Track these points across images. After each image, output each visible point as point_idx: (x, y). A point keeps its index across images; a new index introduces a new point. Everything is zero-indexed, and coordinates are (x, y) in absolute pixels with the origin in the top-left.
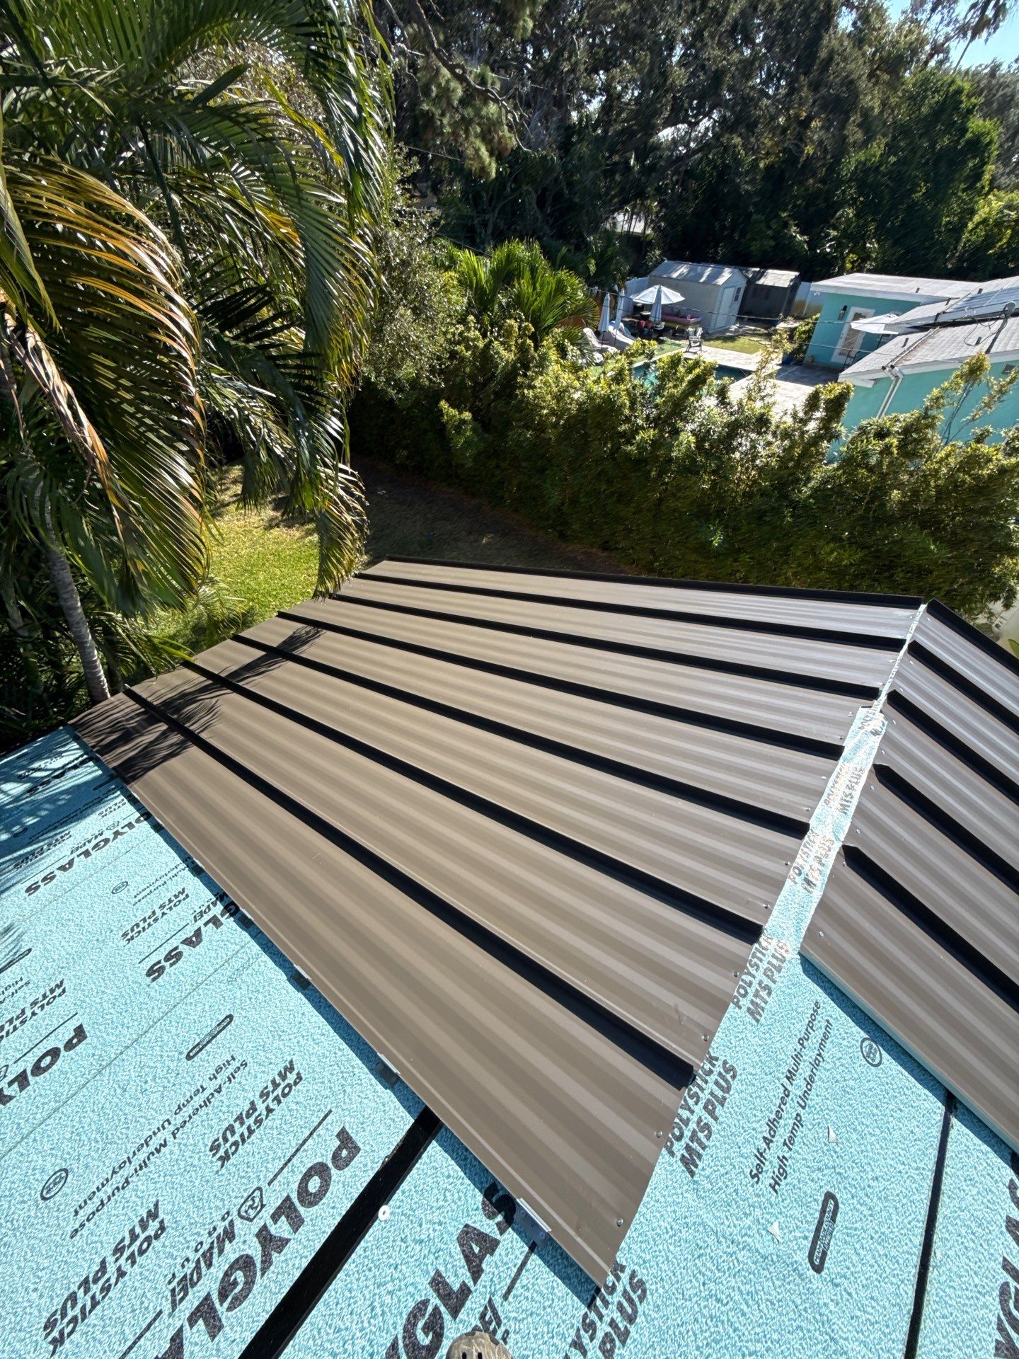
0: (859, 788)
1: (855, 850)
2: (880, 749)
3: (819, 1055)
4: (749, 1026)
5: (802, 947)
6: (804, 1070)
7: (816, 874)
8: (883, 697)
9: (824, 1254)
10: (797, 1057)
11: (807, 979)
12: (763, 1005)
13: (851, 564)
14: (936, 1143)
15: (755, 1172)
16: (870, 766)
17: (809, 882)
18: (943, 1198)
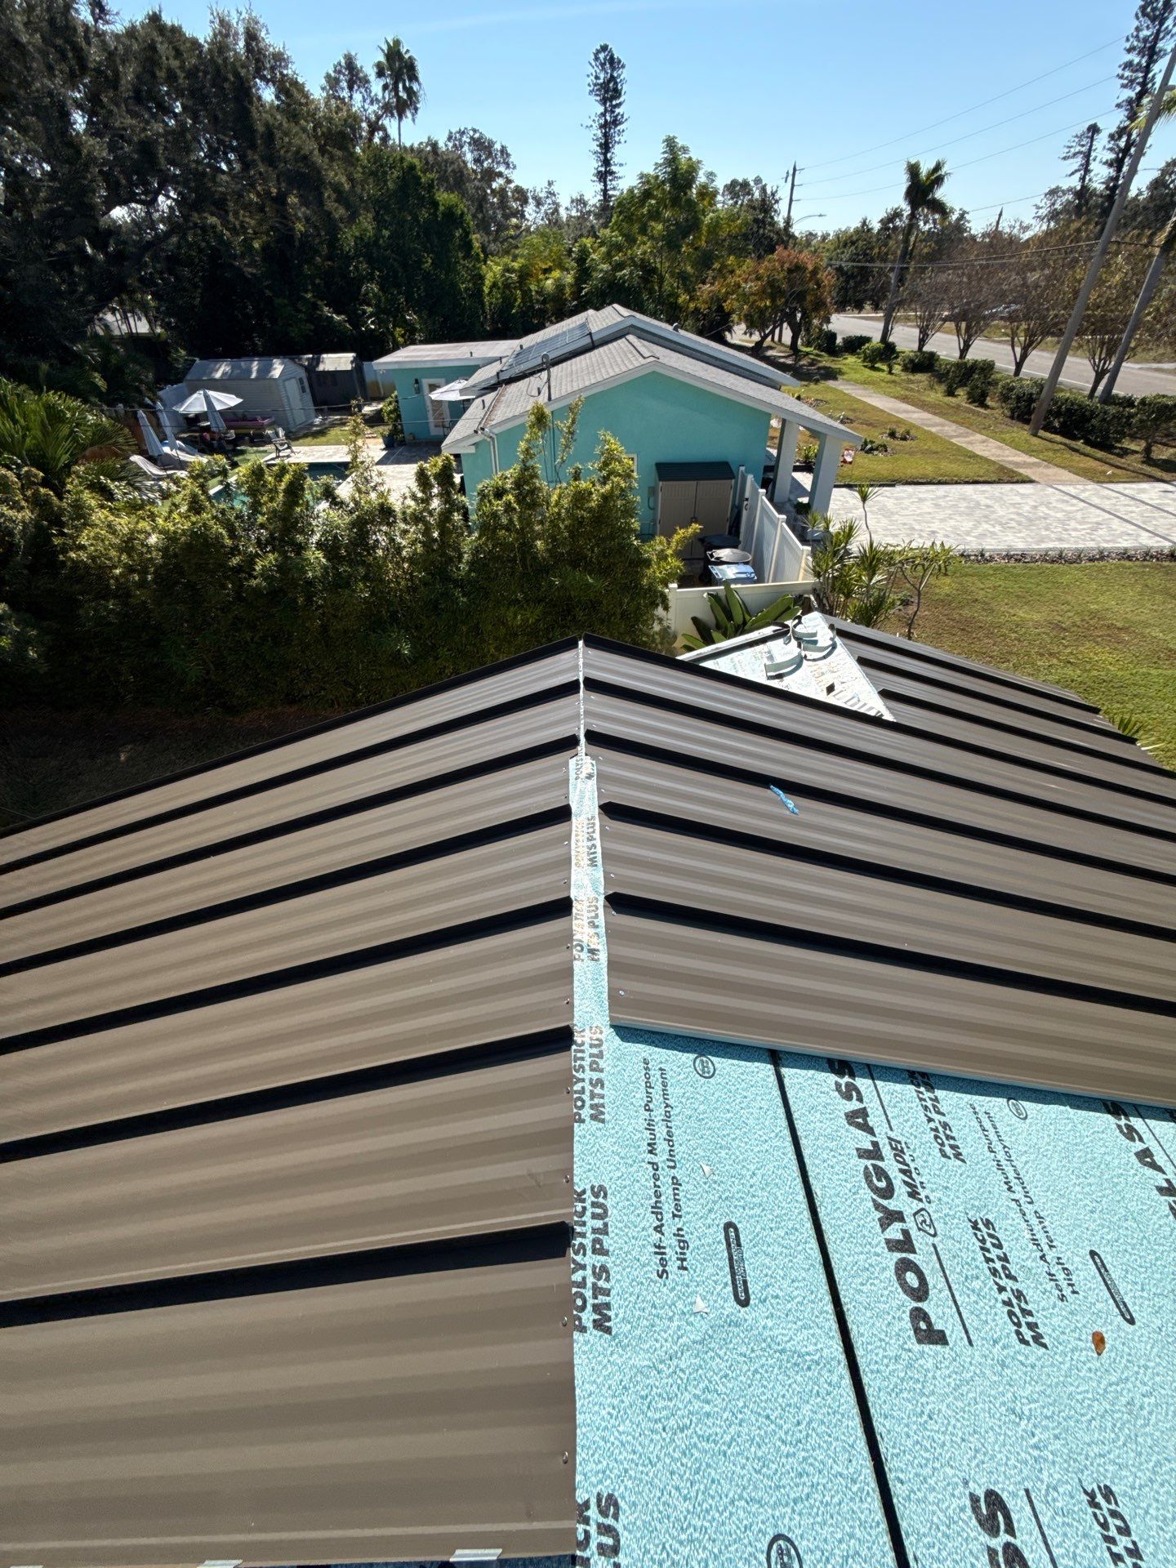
0: (597, 835)
1: (615, 894)
2: (599, 789)
3: (667, 1106)
4: (598, 1134)
5: (612, 1019)
6: (661, 1131)
7: (595, 940)
8: (583, 740)
9: (745, 1282)
10: (650, 1126)
11: (627, 1044)
12: (601, 1101)
13: (538, 621)
14: (779, 1100)
15: (661, 1269)
16: (597, 810)
17: (592, 951)
18: (803, 1142)
